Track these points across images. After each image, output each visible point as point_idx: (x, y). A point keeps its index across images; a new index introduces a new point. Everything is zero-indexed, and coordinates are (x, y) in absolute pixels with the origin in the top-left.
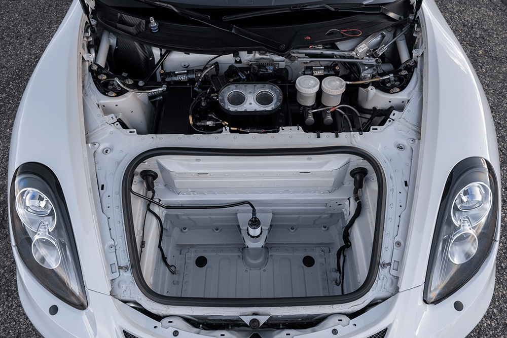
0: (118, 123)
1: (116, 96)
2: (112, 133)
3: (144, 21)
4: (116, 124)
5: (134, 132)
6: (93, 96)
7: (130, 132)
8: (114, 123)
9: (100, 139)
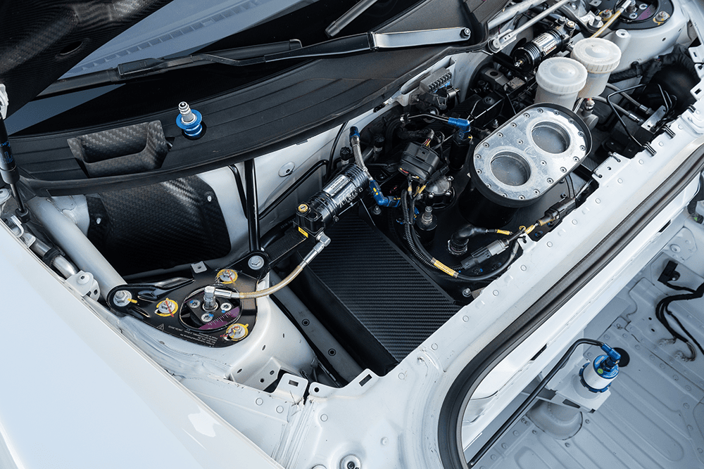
0: (314, 385)
1: (250, 329)
2: (325, 418)
3: (157, 124)
4: (311, 390)
5: (369, 377)
6: (201, 370)
7: (362, 383)
8: (306, 394)
9: (314, 453)
